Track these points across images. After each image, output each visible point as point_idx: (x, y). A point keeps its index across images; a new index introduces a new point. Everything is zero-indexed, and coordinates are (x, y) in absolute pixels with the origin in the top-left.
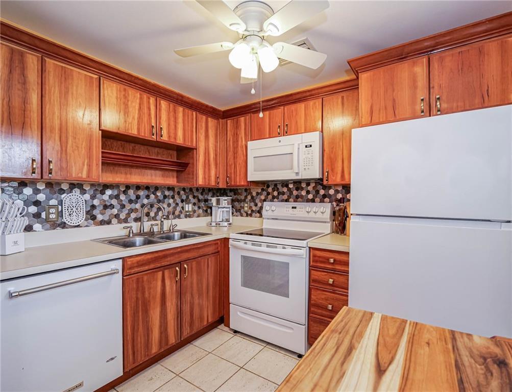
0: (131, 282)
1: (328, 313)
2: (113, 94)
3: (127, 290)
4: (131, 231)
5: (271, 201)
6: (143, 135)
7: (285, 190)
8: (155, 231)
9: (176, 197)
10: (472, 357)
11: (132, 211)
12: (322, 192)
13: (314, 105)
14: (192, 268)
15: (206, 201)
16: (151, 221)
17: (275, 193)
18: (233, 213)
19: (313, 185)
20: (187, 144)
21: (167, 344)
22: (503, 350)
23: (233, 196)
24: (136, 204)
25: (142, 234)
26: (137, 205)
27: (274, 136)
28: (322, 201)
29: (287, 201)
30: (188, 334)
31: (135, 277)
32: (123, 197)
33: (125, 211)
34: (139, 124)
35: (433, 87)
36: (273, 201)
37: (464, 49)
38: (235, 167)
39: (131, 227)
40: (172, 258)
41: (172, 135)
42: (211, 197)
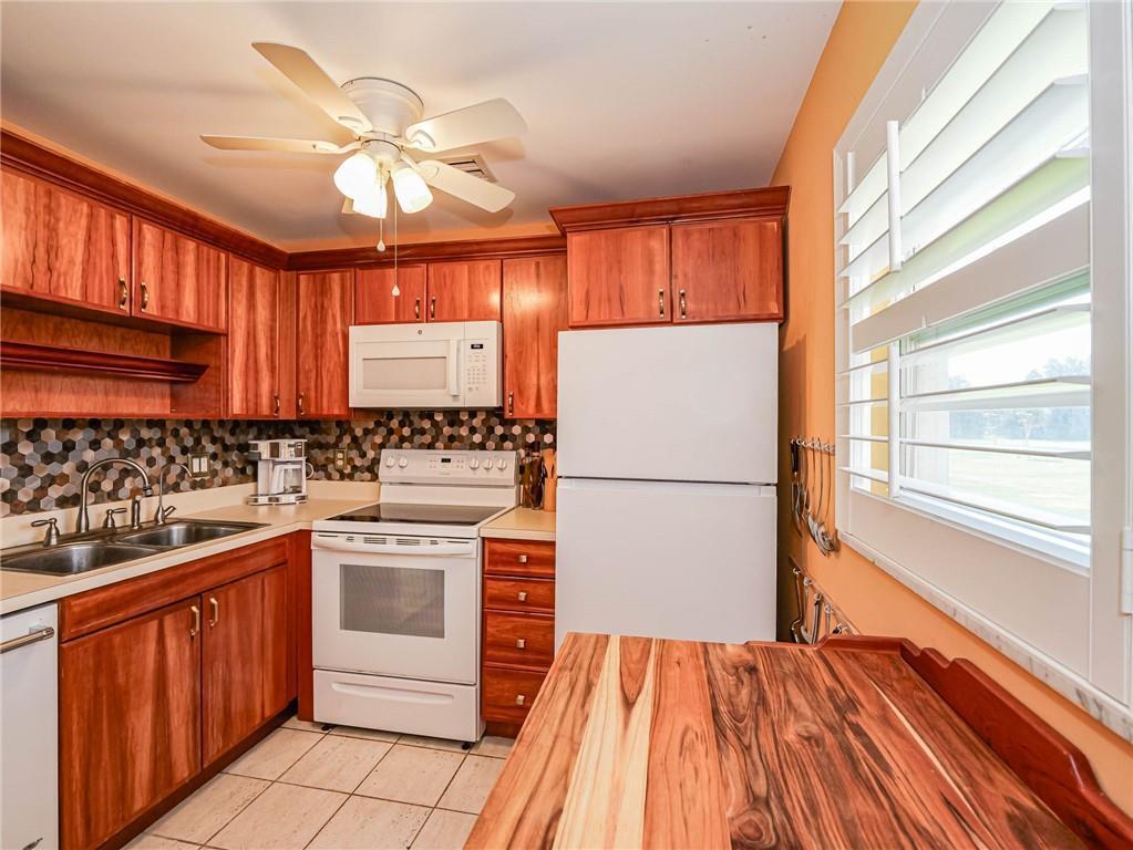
0: (81, 654)
1: (517, 655)
2: (16, 202)
3: (71, 675)
4: (54, 531)
5: (396, 447)
6: (96, 302)
7: (427, 424)
8: (117, 525)
9: (170, 442)
10: (724, 669)
11: (52, 480)
12: (499, 430)
13: (486, 270)
14: (227, 604)
15: (243, 448)
16: (103, 502)
17: (406, 431)
18: (307, 474)
19: (481, 416)
20: (206, 324)
21: (170, 780)
22: (755, 657)
23: (309, 436)
24: (63, 463)
25: (84, 535)
26: (65, 466)
27: (407, 319)
28: (499, 448)
29: (431, 446)
30: (218, 751)
31: (90, 643)
32: (25, 448)
33: (32, 484)
34: (85, 277)
35: (676, 277)
36: (401, 448)
37: (715, 225)
38: (319, 375)
39: (52, 522)
40: (180, 587)
41: (170, 304)
42: (255, 439)
